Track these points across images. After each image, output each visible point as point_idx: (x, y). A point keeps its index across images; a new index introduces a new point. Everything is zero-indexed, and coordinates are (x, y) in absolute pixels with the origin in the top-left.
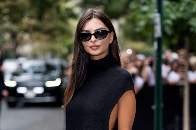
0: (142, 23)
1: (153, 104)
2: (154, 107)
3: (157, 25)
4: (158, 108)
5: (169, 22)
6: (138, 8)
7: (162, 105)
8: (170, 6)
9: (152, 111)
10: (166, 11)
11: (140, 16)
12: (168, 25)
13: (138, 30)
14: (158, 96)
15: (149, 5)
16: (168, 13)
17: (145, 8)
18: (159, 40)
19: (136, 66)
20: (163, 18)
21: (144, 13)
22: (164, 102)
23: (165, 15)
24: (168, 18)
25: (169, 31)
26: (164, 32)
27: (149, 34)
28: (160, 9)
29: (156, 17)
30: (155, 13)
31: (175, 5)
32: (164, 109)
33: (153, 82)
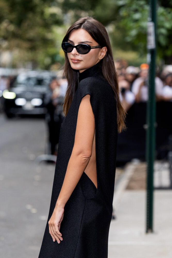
0: (134, 33)
1: (145, 123)
2: (146, 127)
3: (150, 35)
4: (151, 127)
5: (163, 31)
6: (129, 16)
7: (155, 125)
8: (165, 13)
9: (144, 131)
10: (161, 19)
11: (131, 24)
12: (162, 34)
13: (129, 39)
14: (151, 114)
15: (141, 12)
16: (162, 22)
17: (137, 16)
18: (153, 52)
19: (126, 80)
20: (157, 27)
21: (136, 21)
22: (158, 121)
23: (159, 24)
24: (163, 27)
25: (163, 41)
26: (158, 43)
27: (142, 44)
28: (154, 18)
29: (150, 27)
30: (149, 22)
31: (170, 13)
32: (158, 129)
33: (145, 96)
